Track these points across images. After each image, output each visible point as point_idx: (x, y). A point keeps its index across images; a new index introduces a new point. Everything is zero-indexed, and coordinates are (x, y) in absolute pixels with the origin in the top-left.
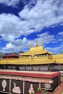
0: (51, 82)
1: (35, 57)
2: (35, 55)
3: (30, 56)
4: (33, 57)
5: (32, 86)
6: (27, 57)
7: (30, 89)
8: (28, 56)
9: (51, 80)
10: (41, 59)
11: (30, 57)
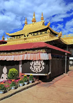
0: (45, 56)
1: (30, 36)
2: (30, 33)
3: (23, 35)
4: (26, 36)
5: (5, 70)
6: (18, 37)
7: (3, 78)
8: (20, 35)
9: (44, 51)
10: (38, 39)
11: (23, 37)
